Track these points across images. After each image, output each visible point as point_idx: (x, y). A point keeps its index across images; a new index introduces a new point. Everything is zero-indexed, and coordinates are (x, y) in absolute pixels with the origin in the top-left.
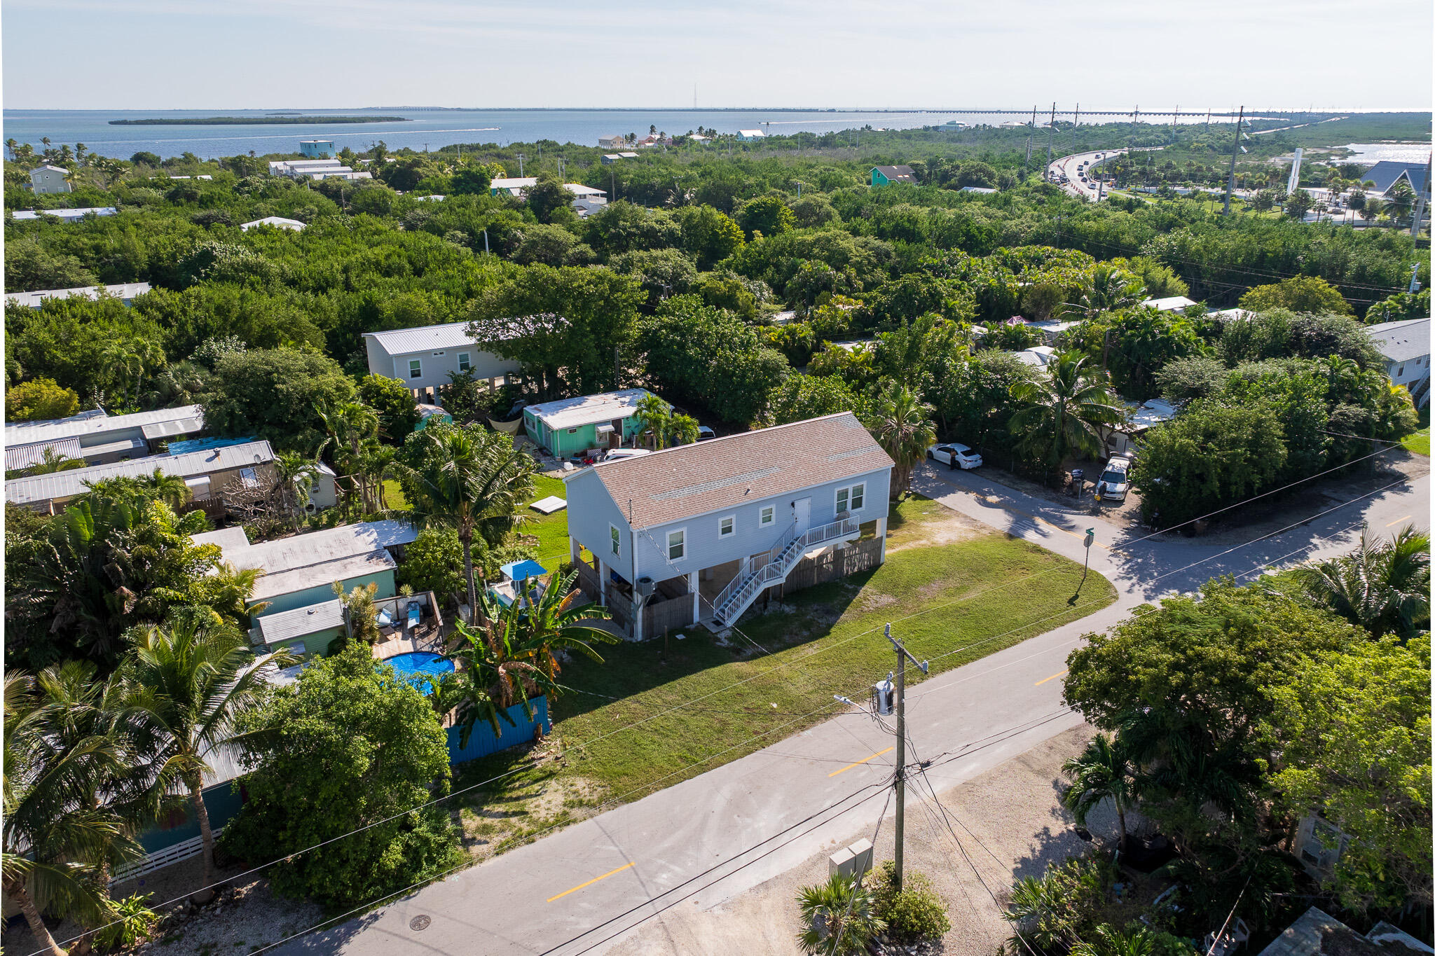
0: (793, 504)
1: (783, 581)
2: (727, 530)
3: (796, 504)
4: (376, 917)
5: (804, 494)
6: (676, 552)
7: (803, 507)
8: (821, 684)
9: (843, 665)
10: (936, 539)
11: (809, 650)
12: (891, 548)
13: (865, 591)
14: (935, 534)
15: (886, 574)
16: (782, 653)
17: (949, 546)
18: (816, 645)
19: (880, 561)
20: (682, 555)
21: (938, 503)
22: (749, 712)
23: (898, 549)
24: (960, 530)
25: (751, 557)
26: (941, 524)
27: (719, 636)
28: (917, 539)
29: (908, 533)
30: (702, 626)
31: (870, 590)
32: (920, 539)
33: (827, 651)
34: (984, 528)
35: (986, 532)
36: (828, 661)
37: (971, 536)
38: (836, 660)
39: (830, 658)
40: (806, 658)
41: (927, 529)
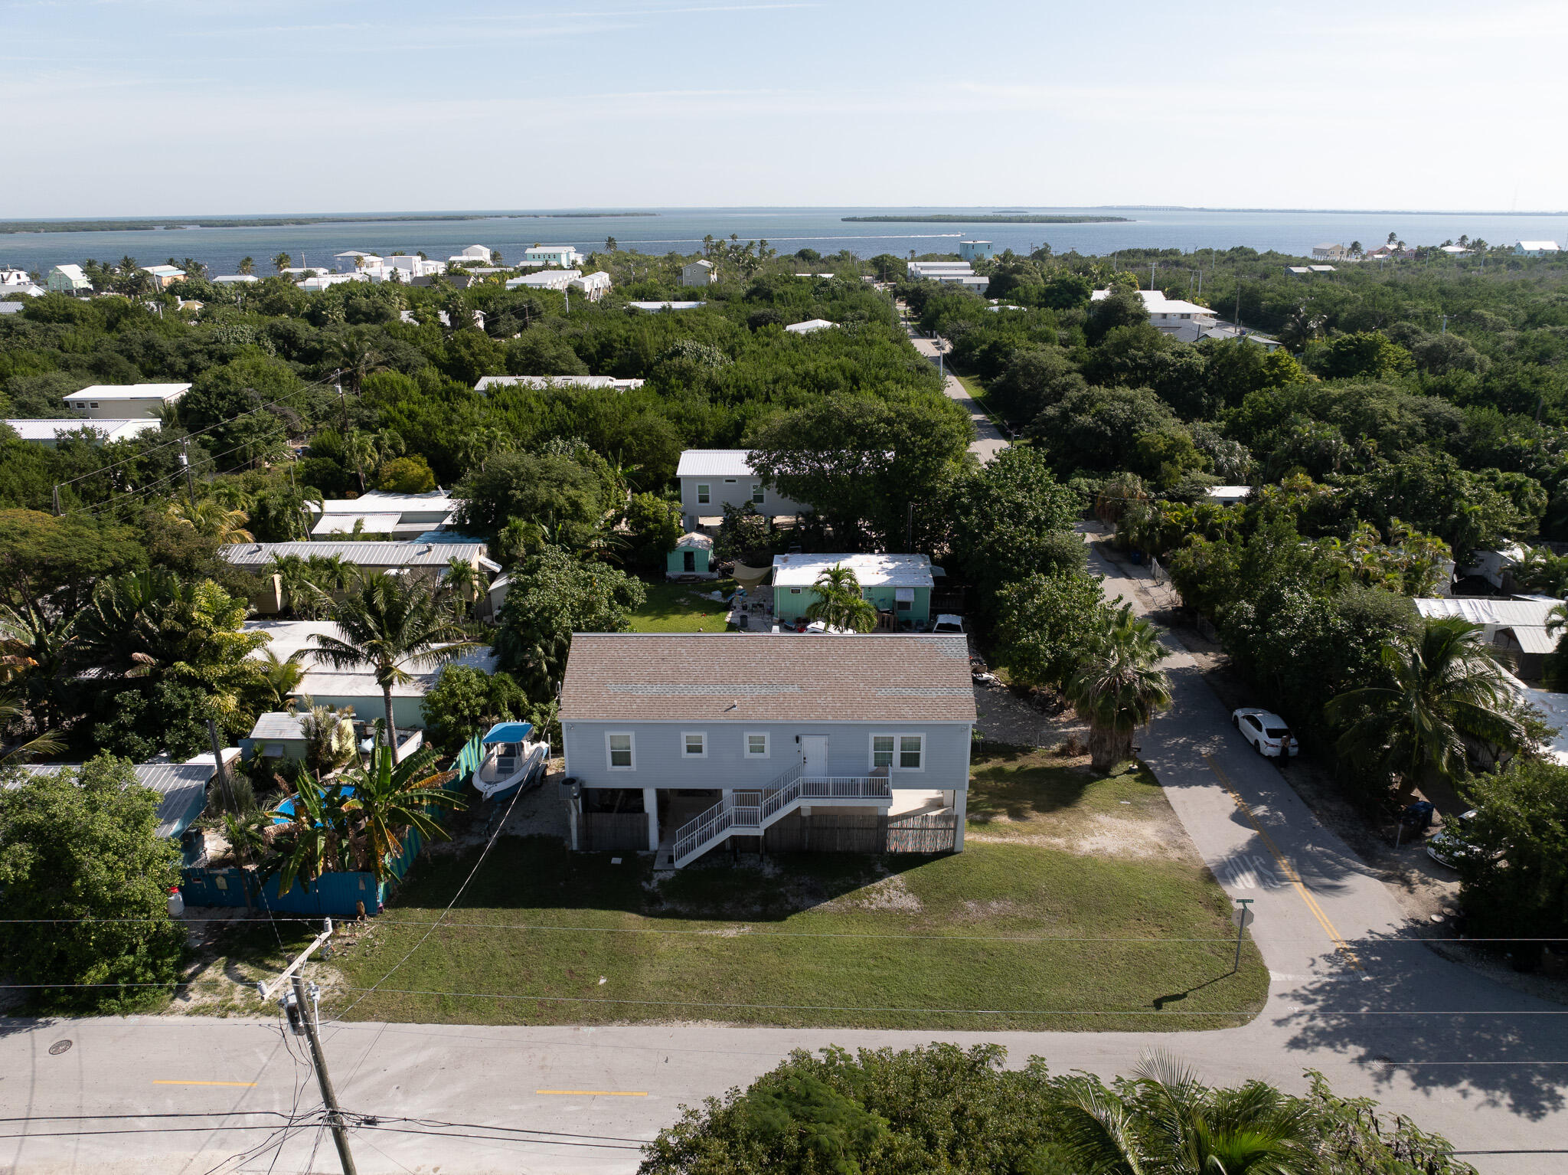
0: (797, 739)
1: (759, 832)
2: (694, 749)
3: (805, 740)
4: (48, 1023)
5: (817, 729)
6: (621, 758)
7: (815, 748)
8: (680, 978)
9: (736, 966)
10: (1082, 843)
11: (730, 932)
12: (1001, 835)
13: (891, 881)
14: (1093, 835)
15: (945, 867)
16: (700, 922)
17: (1087, 858)
18: (747, 929)
19: (953, 848)
20: (629, 764)
21: (1163, 794)
22: (568, 977)
23: (1007, 840)
24: (1140, 841)
25: (734, 791)
26: (1123, 824)
27: (655, 875)
28: (1055, 835)
29: (1056, 823)
30: (655, 856)
31: (899, 882)
32: (1059, 836)
33: (744, 939)
34: (1181, 848)
35: (1174, 855)
36: (726, 953)
37: (1142, 854)
38: (737, 955)
39: (734, 950)
40: (712, 938)
41: (1091, 825)
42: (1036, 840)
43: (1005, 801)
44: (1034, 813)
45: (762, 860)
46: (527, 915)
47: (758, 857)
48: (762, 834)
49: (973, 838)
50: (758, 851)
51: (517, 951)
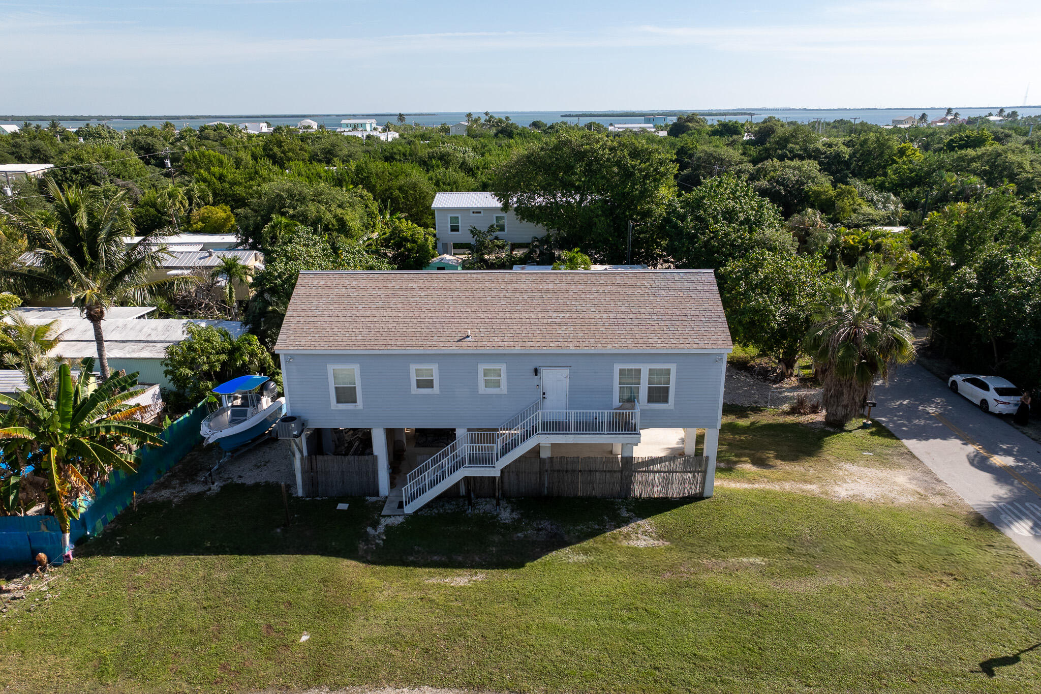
0: (536, 372)
1: (495, 472)
2: (425, 383)
3: (544, 373)
5: (558, 360)
6: (346, 394)
7: (555, 381)
8: (398, 634)
9: (466, 619)
10: (836, 489)
11: (461, 579)
12: (750, 482)
13: (639, 526)
14: (846, 482)
15: (696, 512)
16: (427, 570)
17: (846, 504)
18: (481, 576)
19: (702, 493)
20: (355, 402)
21: (903, 446)
22: (264, 632)
23: (756, 486)
24: (896, 488)
25: (469, 430)
26: (873, 472)
27: (383, 520)
28: (806, 482)
29: (803, 470)
30: (385, 502)
31: (647, 527)
32: (811, 483)
33: (476, 588)
34: (943, 495)
35: (938, 501)
36: (455, 604)
37: (904, 500)
38: (467, 606)
39: (464, 600)
40: (439, 587)
41: (841, 473)
42: (787, 486)
43: (747, 451)
44: (779, 462)
45: (498, 504)
46: (233, 563)
47: (494, 502)
48: (498, 474)
49: (721, 484)
50: (494, 496)
51: (211, 603)
